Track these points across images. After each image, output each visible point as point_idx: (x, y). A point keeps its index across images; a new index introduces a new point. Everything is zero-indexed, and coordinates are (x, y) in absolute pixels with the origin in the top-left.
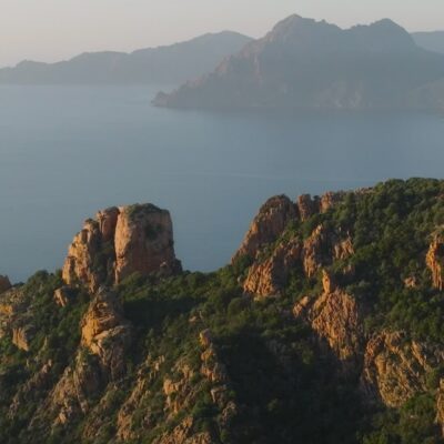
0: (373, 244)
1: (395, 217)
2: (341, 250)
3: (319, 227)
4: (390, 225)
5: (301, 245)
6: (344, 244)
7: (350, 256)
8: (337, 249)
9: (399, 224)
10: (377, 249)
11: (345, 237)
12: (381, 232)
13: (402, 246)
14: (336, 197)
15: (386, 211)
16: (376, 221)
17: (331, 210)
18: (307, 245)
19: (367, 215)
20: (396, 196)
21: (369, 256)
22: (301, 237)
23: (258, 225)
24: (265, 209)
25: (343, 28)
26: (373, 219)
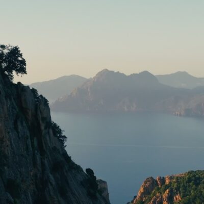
0: (188, 197)
1: (194, 186)
2: (176, 199)
3: (168, 190)
4: (193, 189)
5: (162, 197)
6: (177, 197)
7: (180, 201)
8: (175, 198)
9: (196, 189)
10: (190, 199)
11: (177, 194)
12: (190, 192)
13: (199, 198)
14: (171, 178)
15: (191, 184)
16: (188, 188)
17: (170, 183)
18: (164, 197)
19: (184, 185)
20: (193, 178)
21: (187, 201)
22: (161, 194)
23: (144, 189)
24: (146, 183)
25: (127, 75)
26: (186, 187)
